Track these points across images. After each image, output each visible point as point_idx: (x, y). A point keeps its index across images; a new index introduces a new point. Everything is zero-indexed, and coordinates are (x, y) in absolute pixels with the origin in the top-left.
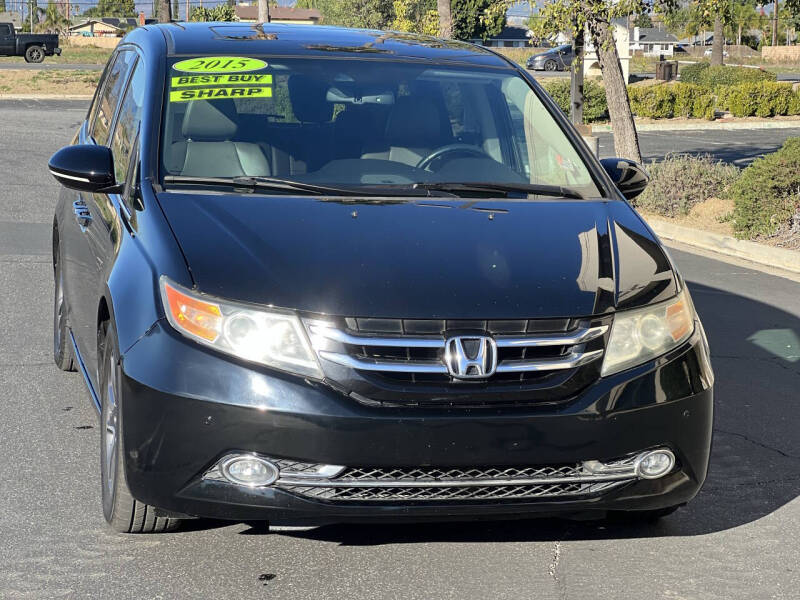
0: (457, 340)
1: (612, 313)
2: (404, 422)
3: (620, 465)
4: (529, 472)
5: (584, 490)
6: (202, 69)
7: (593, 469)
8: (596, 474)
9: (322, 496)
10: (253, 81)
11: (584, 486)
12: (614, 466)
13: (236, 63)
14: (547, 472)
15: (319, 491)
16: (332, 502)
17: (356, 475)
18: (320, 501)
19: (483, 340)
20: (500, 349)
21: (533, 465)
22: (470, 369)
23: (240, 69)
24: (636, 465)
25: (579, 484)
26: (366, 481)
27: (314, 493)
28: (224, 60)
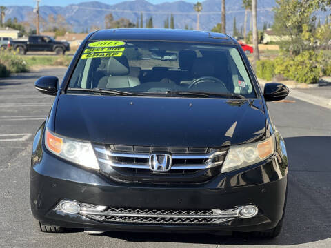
0: (155, 155)
1: (229, 146)
2: (130, 189)
3: (230, 211)
4: (188, 213)
5: (214, 221)
6: (99, 46)
7: (217, 212)
8: (218, 215)
9: (99, 219)
10: (116, 50)
11: (214, 220)
12: (227, 212)
13: (112, 43)
14: (197, 213)
15: (98, 217)
16: (103, 222)
17: (113, 210)
18: (98, 221)
19: (166, 155)
20: (173, 160)
21: (189, 210)
22: (159, 168)
23: (114, 45)
24: (238, 211)
25: (212, 219)
26: (117, 213)
27: (96, 218)
28: (108, 42)
